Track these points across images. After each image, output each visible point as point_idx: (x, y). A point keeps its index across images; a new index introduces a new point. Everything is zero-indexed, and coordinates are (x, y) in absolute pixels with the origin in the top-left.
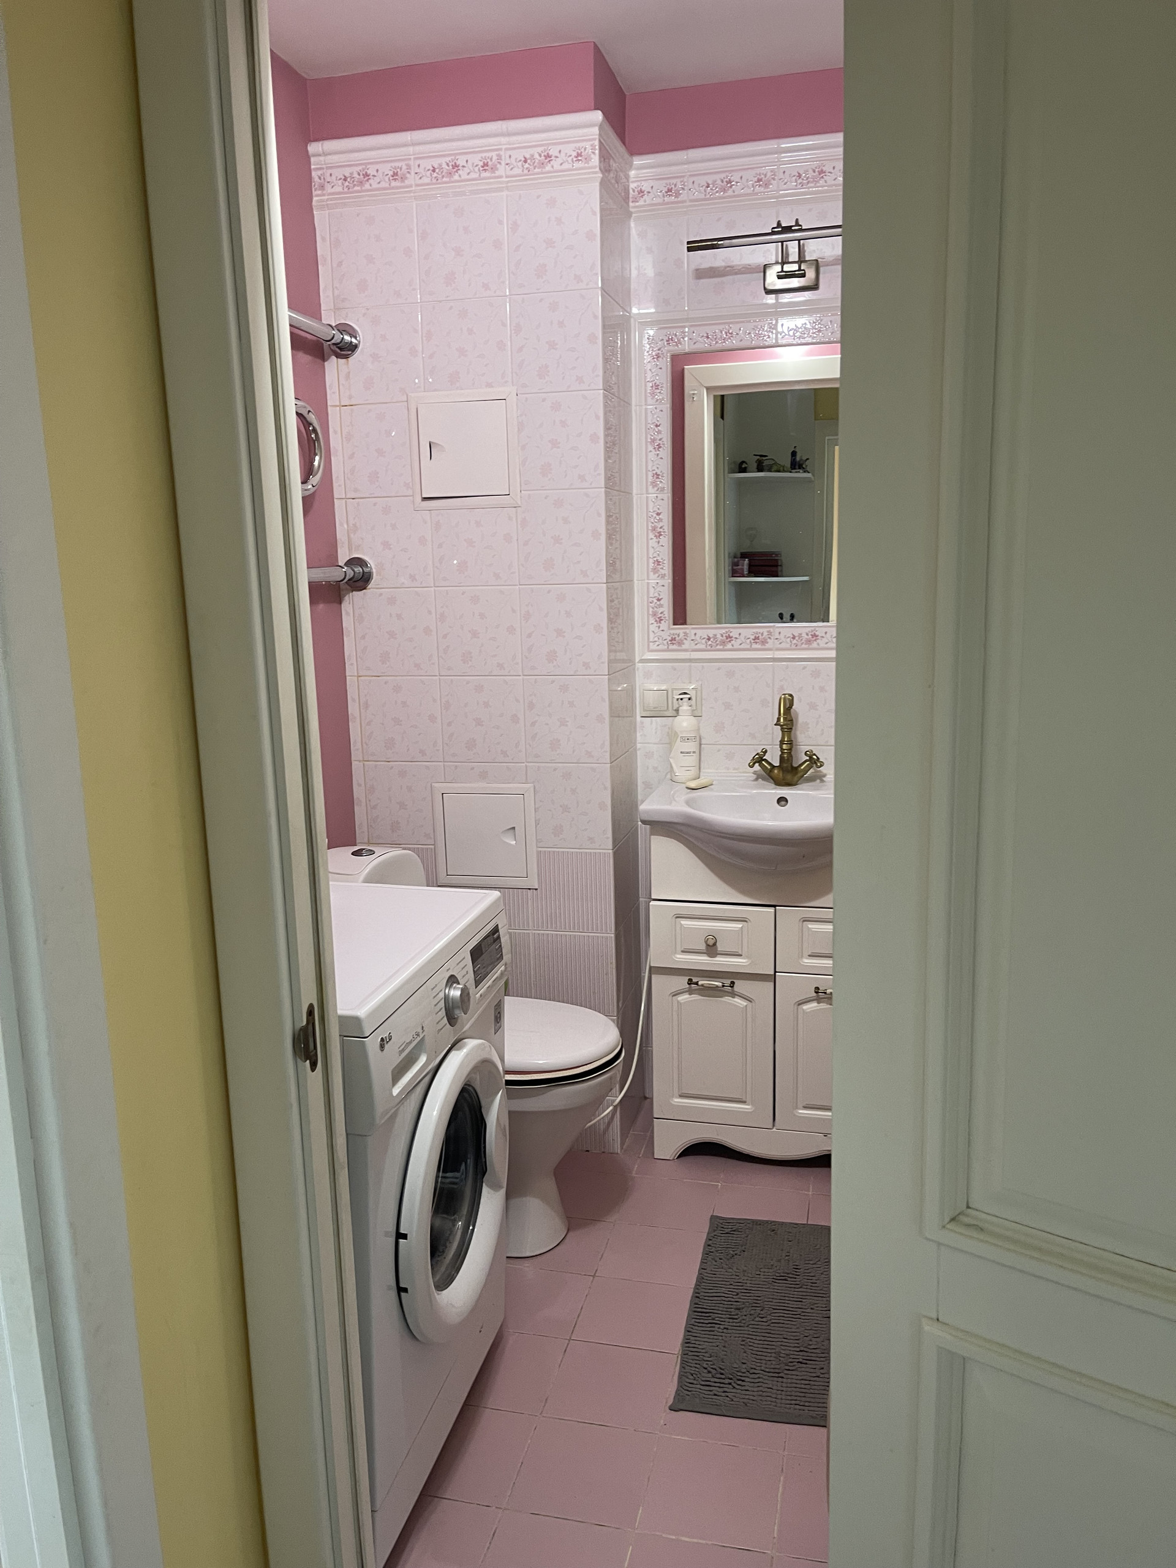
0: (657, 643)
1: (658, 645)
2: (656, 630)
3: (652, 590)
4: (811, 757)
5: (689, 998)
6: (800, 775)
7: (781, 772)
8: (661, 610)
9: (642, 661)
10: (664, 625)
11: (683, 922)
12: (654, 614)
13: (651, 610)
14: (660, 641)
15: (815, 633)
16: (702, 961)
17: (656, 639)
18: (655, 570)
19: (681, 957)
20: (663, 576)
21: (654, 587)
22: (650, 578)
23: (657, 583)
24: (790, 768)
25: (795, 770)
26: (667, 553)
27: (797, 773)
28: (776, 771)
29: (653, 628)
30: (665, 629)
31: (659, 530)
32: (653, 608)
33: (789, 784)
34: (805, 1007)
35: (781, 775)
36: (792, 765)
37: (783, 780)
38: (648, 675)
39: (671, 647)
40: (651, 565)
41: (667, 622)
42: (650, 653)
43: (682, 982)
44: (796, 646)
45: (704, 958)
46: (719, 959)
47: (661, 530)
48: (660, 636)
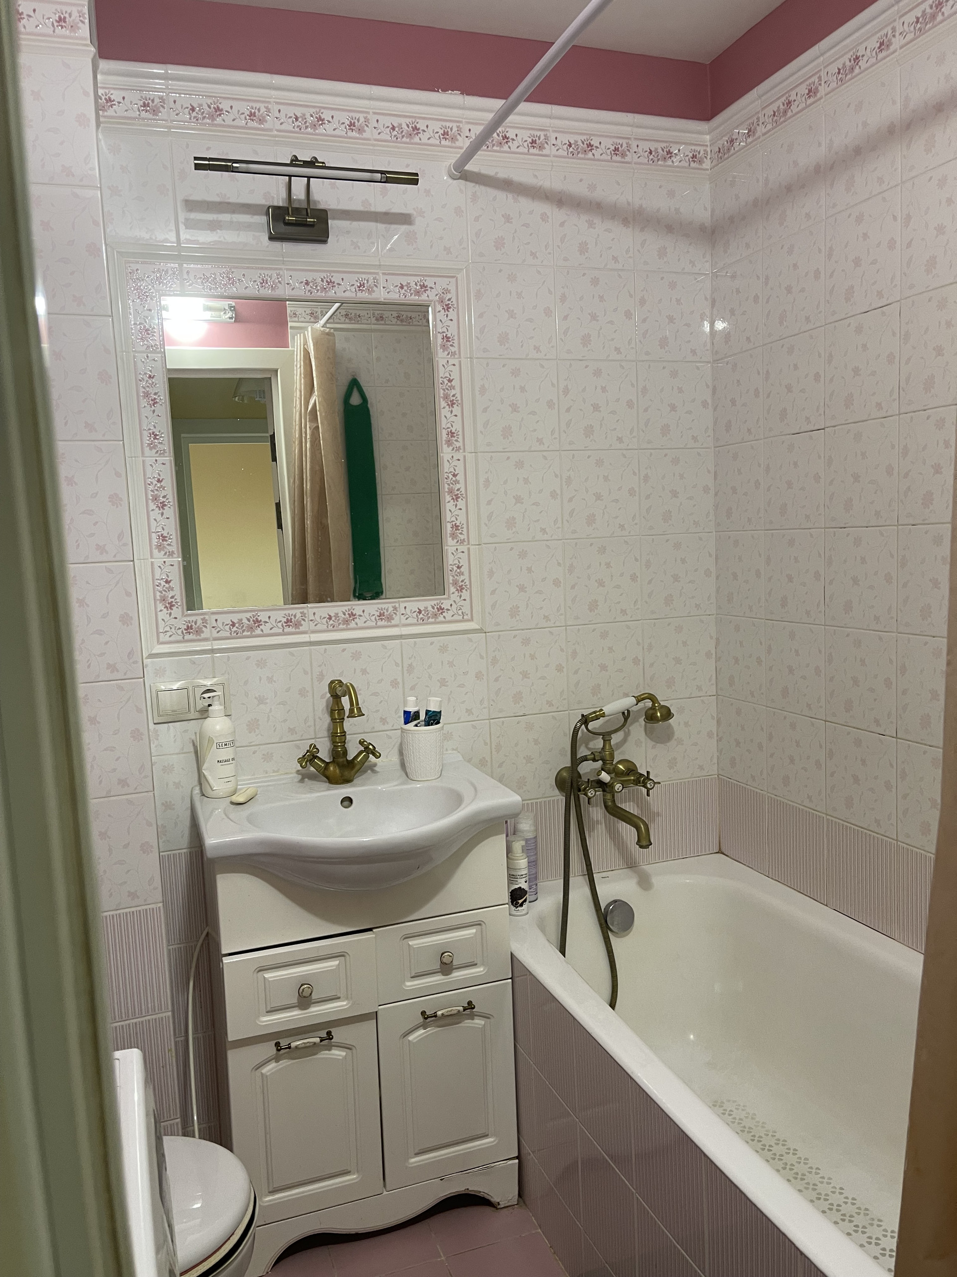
0: (169, 634)
1: (170, 636)
2: (167, 617)
3: (158, 572)
4: (367, 748)
5: (276, 1067)
6: (357, 768)
7: (337, 767)
8: (171, 594)
9: (151, 656)
10: (176, 611)
11: (266, 976)
12: (163, 599)
13: (158, 594)
14: (173, 630)
15: (352, 612)
16: (294, 1017)
17: (168, 629)
18: (160, 547)
19: (266, 1019)
20: (171, 554)
21: (159, 567)
22: (155, 556)
23: (165, 562)
24: (345, 763)
25: (351, 764)
26: (174, 527)
27: (353, 767)
28: (332, 768)
29: (162, 615)
30: (179, 616)
31: (162, 500)
32: (161, 592)
33: (347, 781)
34: (411, 1038)
35: (338, 771)
36: (347, 760)
37: (341, 777)
38: (160, 673)
39: (187, 637)
40: (155, 541)
41: (180, 607)
42: (162, 646)
43: (269, 1049)
44: (334, 627)
45: (296, 1013)
46: (314, 1009)
47: (164, 500)
48: (173, 625)
